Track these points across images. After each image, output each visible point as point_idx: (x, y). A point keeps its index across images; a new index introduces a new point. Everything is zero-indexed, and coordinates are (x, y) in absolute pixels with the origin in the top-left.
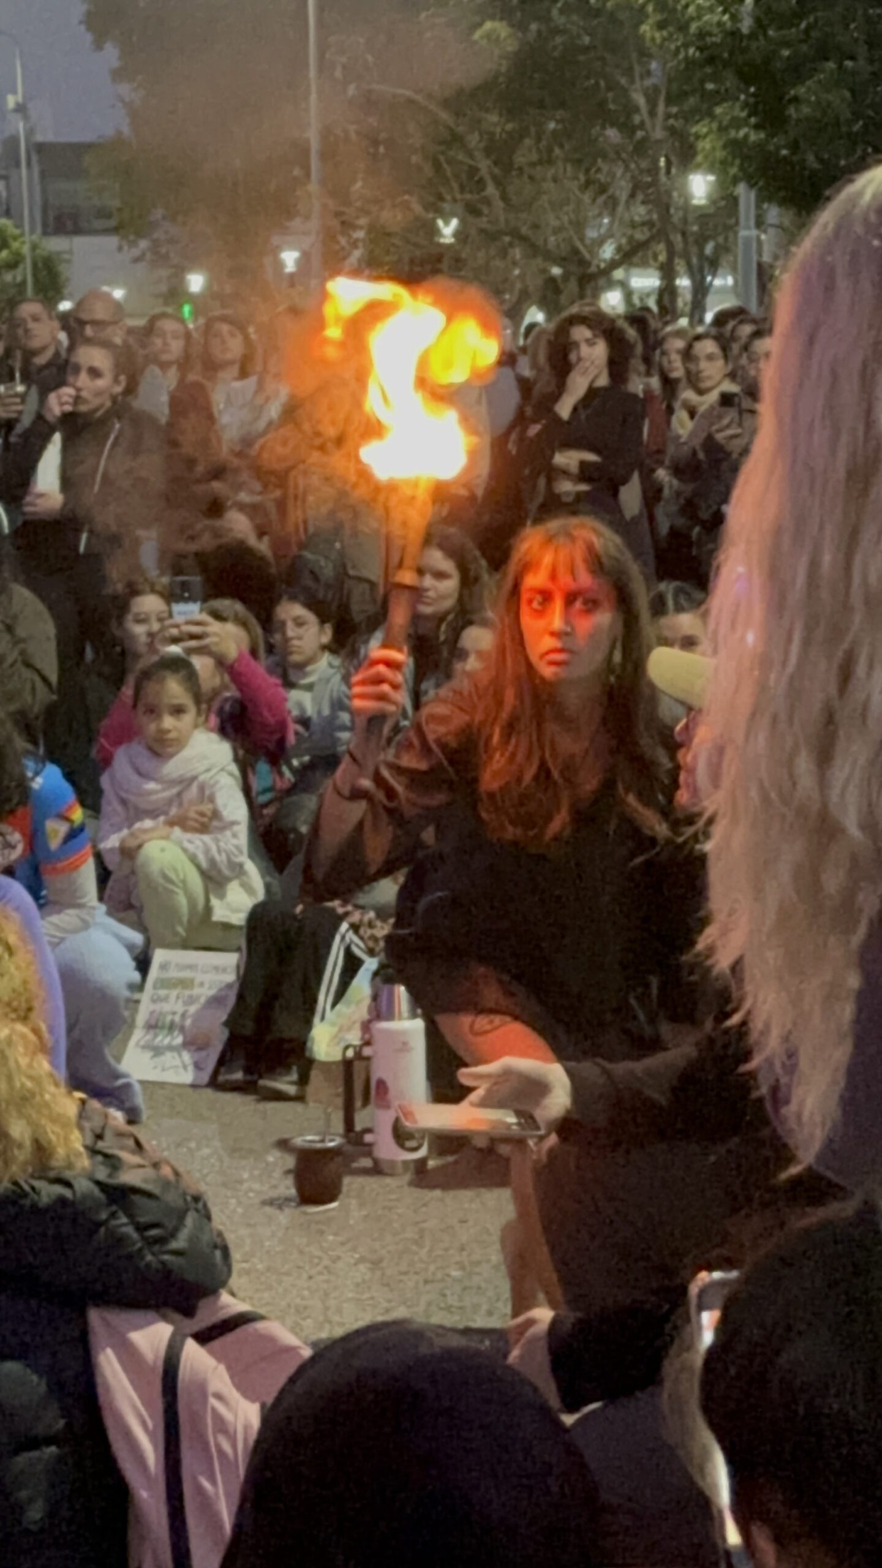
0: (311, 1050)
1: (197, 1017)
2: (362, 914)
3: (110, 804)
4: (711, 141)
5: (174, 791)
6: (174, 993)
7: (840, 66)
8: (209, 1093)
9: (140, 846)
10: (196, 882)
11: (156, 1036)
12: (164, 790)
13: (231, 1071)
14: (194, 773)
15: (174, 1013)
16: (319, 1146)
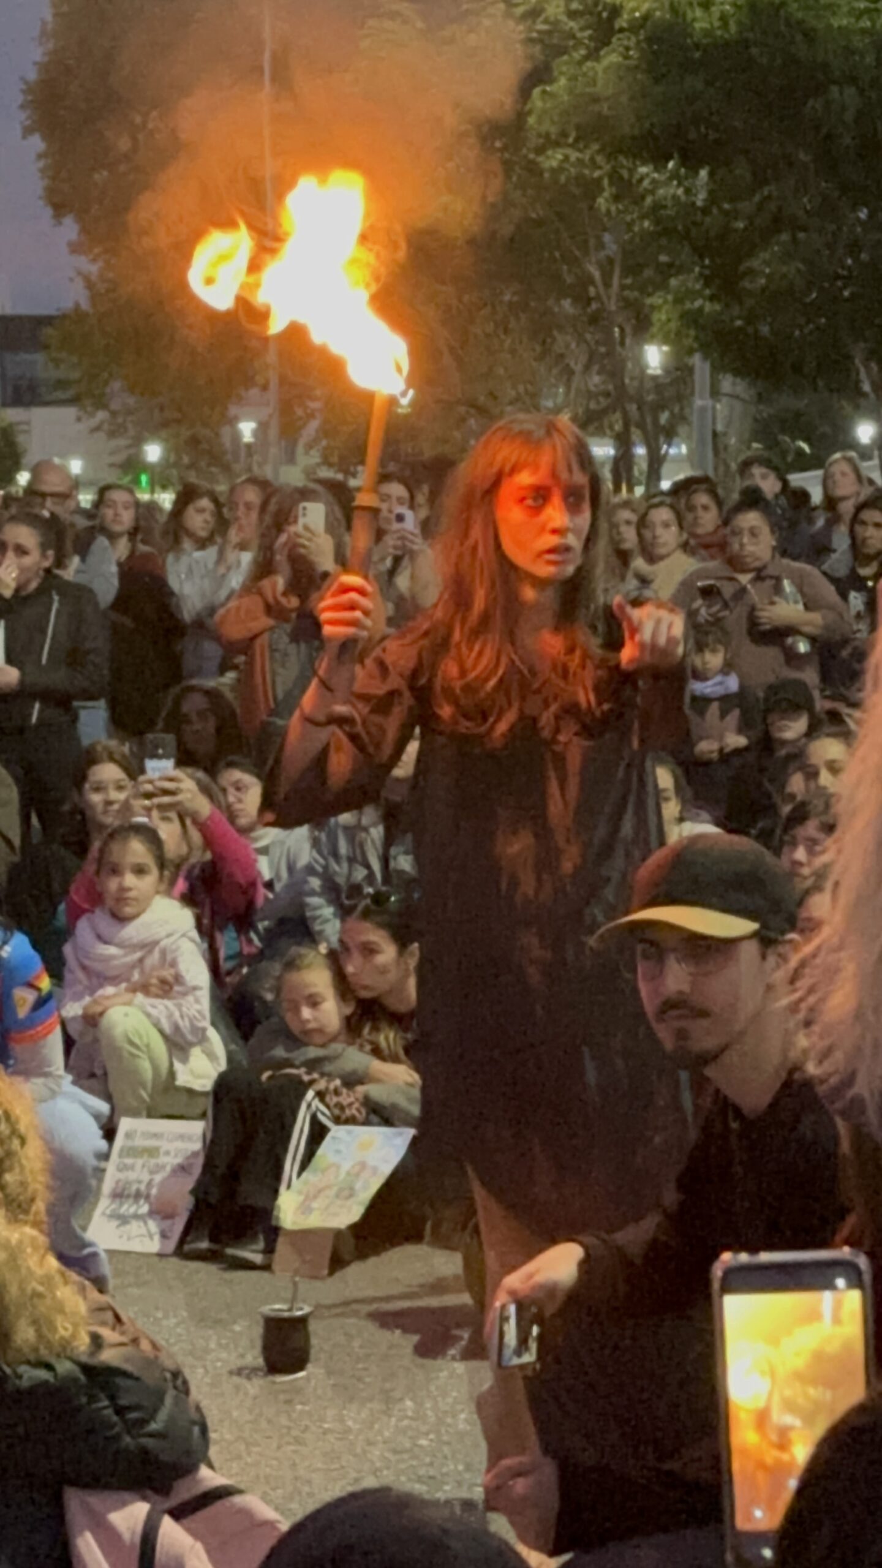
0: (278, 1218)
1: (162, 1184)
2: (328, 1082)
3: (73, 971)
4: (667, 312)
5: (138, 955)
6: (139, 1162)
7: (794, 239)
8: (175, 1261)
9: (101, 1014)
10: (160, 1047)
11: (121, 1205)
12: (125, 955)
13: (198, 1239)
14: (156, 937)
15: (140, 1182)
16: (286, 1314)
